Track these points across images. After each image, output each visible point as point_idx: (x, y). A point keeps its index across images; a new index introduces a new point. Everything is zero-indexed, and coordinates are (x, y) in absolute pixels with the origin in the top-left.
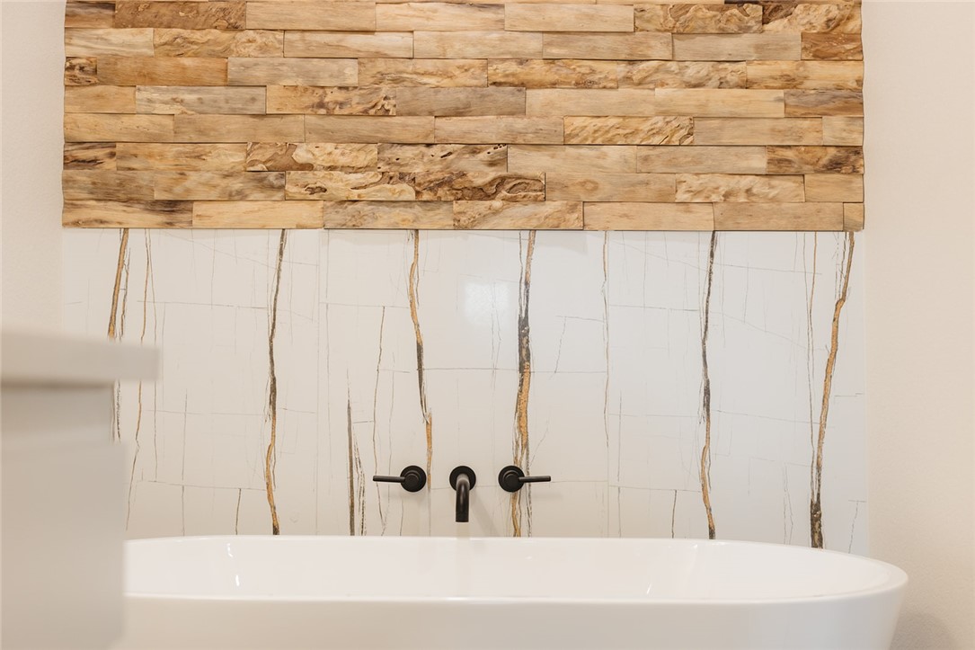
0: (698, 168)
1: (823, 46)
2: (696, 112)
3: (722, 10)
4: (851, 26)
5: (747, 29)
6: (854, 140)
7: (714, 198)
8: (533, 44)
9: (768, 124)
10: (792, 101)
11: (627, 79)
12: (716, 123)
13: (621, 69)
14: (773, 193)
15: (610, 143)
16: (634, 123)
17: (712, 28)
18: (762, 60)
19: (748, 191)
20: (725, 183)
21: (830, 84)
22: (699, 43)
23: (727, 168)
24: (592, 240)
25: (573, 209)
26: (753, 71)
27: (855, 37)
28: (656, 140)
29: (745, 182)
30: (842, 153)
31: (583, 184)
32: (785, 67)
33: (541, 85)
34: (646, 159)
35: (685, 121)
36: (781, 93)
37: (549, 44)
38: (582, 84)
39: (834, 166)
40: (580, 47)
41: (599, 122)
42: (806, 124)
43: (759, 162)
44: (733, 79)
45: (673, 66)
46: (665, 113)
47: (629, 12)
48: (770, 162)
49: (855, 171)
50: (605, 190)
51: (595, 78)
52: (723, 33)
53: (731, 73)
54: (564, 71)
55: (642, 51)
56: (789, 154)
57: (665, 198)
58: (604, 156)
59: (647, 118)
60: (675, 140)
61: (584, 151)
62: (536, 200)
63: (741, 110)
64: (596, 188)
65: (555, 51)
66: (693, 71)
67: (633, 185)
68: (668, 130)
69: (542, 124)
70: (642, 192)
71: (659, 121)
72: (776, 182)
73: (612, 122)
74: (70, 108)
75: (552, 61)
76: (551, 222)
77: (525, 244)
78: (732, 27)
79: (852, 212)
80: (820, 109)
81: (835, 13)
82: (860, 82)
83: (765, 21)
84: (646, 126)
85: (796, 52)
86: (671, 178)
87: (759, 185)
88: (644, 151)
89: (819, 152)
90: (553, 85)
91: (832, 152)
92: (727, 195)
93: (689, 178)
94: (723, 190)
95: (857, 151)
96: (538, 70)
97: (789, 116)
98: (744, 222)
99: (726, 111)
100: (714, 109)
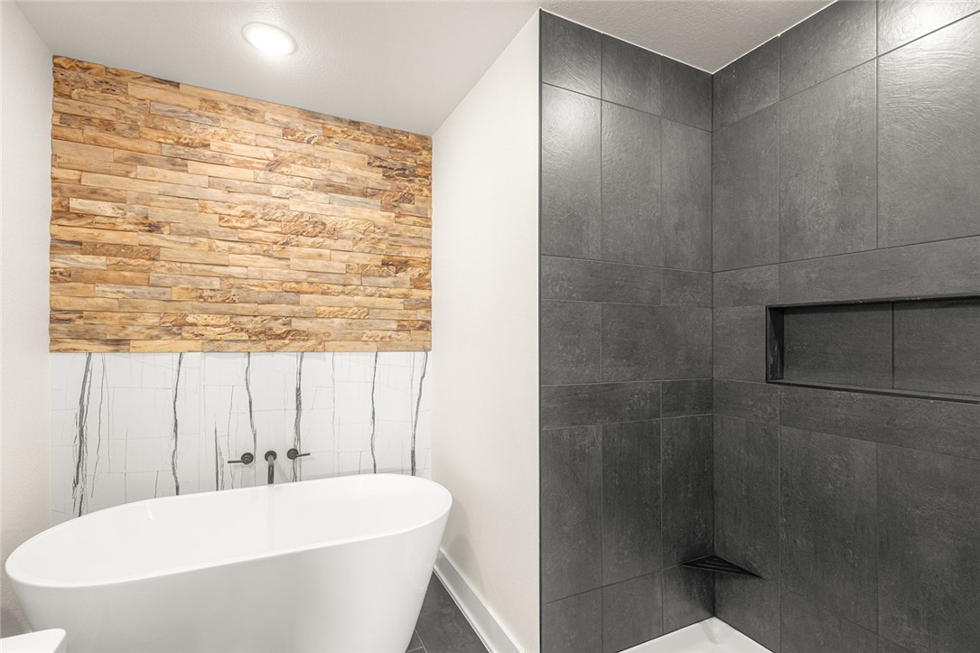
0: (371, 328)
1: (418, 283)
2: (370, 306)
3: (381, 268)
4: (427, 277)
5: (390, 275)
6: (428, 318)
7: (377, 339)
8: (303, 276)
9: (397, 312)
10: (406, 303)
11: (343, 292)
12: (378, 311)
13: (341, 288)
14: (399, 338)
15: (336, 317)
16: (346, 310)
17: (377, 274)
18: (395, 287)
19: (390, 337)
20: (381, 334)
21: (420, 298)
22: (372, 280)
23: (382, 328)
24: (328, 356)
25: (320, 344)
26: (392, 291)
27: (429, 281)
28: (355, 316)
29: (389, 333)
30: (424, 323)
31: (324, 333)
32: (404, 290)
33: (306, 293)
34: (350, 324)
35: (366, 310)
36: (402, 300)
37: (310, 276)
38: (324, 293)
39: (421, 328)
40: (324, 278)
41: (331, 309)
42: (411, 312)
43: (394, 326)
44: (385, 294)
45: (362, 288)
46: (358, 306)
47: (344, 266)
48: (398, 326)
49: (428, 330)
50: (334, 336)
51: (329, 291)
52: (381, 276)
53: (384, 291)
54: (317, 288)
55: (348, 281)
56: (405, 323)
57: (358, 339)
58: (333, 322)
59: (351, 308)
60: (362, 317)
61: (324, 320)
62: (304, 340)
63: (387, 306)
64: (330, 335)
65: (312, 279)
66: (369, 290)
67: (345, 334)
68: (359, 313)
69: (307, 309)
70: (349, 337)
71: (356, 309)
72: (400, 333)
73: (337, 309)
74: (53, 293)
75: (311, 283)
76: (310, 349)
77: (299, 358)
78: (385, 275)
79: (427, 344)
80: (416, 307)
81: (422, 271)
82: (430, 297)
83: (397, 273)
84: (350, 311)
85: (408, 285)
86: (360, 332)
87: (394, 335)
88: (350, 321)
89: (416, 323)
90: (312, 293)
91: (420, 322)
92: (382, 338)
93: (367, 332)
94: (380, 336)
95: (429, 322)
96: (305, 286)
97: (405, 309)
98: (388, 348)
99: (382, 306)
100: (377, 305)
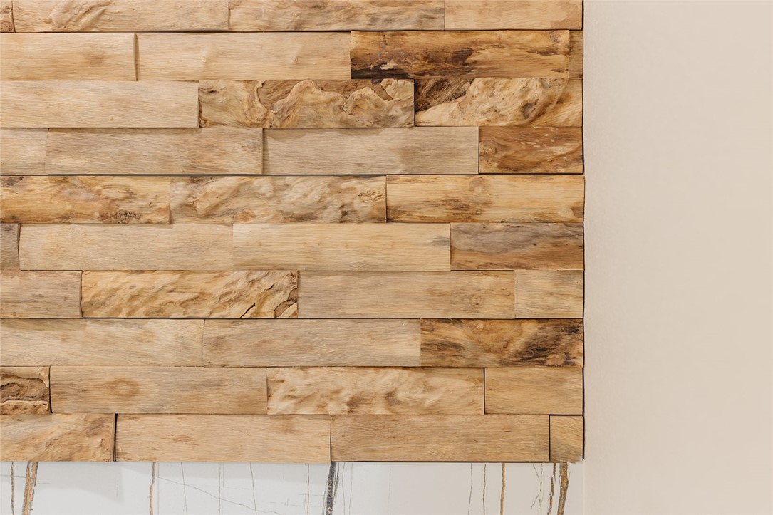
0: (305, 358)
1: (517, 151)
2: (301, 262)
3: (346, 89)
4: (566, 114)
5: (387, 121)
6: (569, 308)
7: (332, 408)
8: (29, 151)
9: (424, 282)
10: (463, 242)
11: (188, 208)
12: (335, 281)
13: (177, 192)
14: (431, 399)
15: (159, 314)
16: (198, 283)
17: (330, 119)
18: (413, 174)
19: (390, 397)
20: (350, 383)
21: (529, 214)
22: (310, 146)
23: (354, 358)
24: (131, 475)
25: (95, 428)
26: (400, 192)
27: (573, 133)
28: (236, 310)
29: (385, 381)
30: (549, 332)
31: (113, 386)
32: (452, 186)
33: (43, 219)
34: (217, 343)
35: (283, 279)
36: (444, 231)
37: (54, 151)
38: (115, 216)
39: (535, 353)
40: (106, 154)
41: (139, 282)
42: (487, 281)
43: (408, 347)
44: (364, 206)
45: (264, 185)
46: (250, 266)
47: (191, 96)
48: (426, 347)
49: (568, 363)
50: (151, 394)
51: (131, 206)
52: (347, 128)
53: (362, 195)
54: (83, 195)
55: (211, 160)
56: (458, 334)
57: (250, 407)
58: (149, 337)
59: (221, 274)
60: (267, 310)
61: (116, 329)
62: (35, 411)
63: (377, 260)
64: (134, 392)
65: (66, 163)
66: (299, 193)
67: (196, 387)
68: (254, 293)
69: (43, 285)
70: (212, 399)
71: (239, 279)
72: (436, 379)
73: (164, 280)
75: (63, 178)
76: (57, 450)
77: (21, 484)
78: (364, 118)
79: (564, 432)
80: (511, 257)
81: (536, 93)
82: (579, 210)
83: (419, 107)
84: (217, 288)
85: (470, 162)
86: (259, 376)
87: (407, 386)
88: (216, 330)
89: (509, 330)
90: (65, 218)
91: (531, 330)
92: (353, 403)
93: (289, 375)
94: (346, 395)
95: (574, 327)
96: (38, 194)
97: (458, 269)
98: (383, 448)
99: (353, 260)
100: (332, 257)
